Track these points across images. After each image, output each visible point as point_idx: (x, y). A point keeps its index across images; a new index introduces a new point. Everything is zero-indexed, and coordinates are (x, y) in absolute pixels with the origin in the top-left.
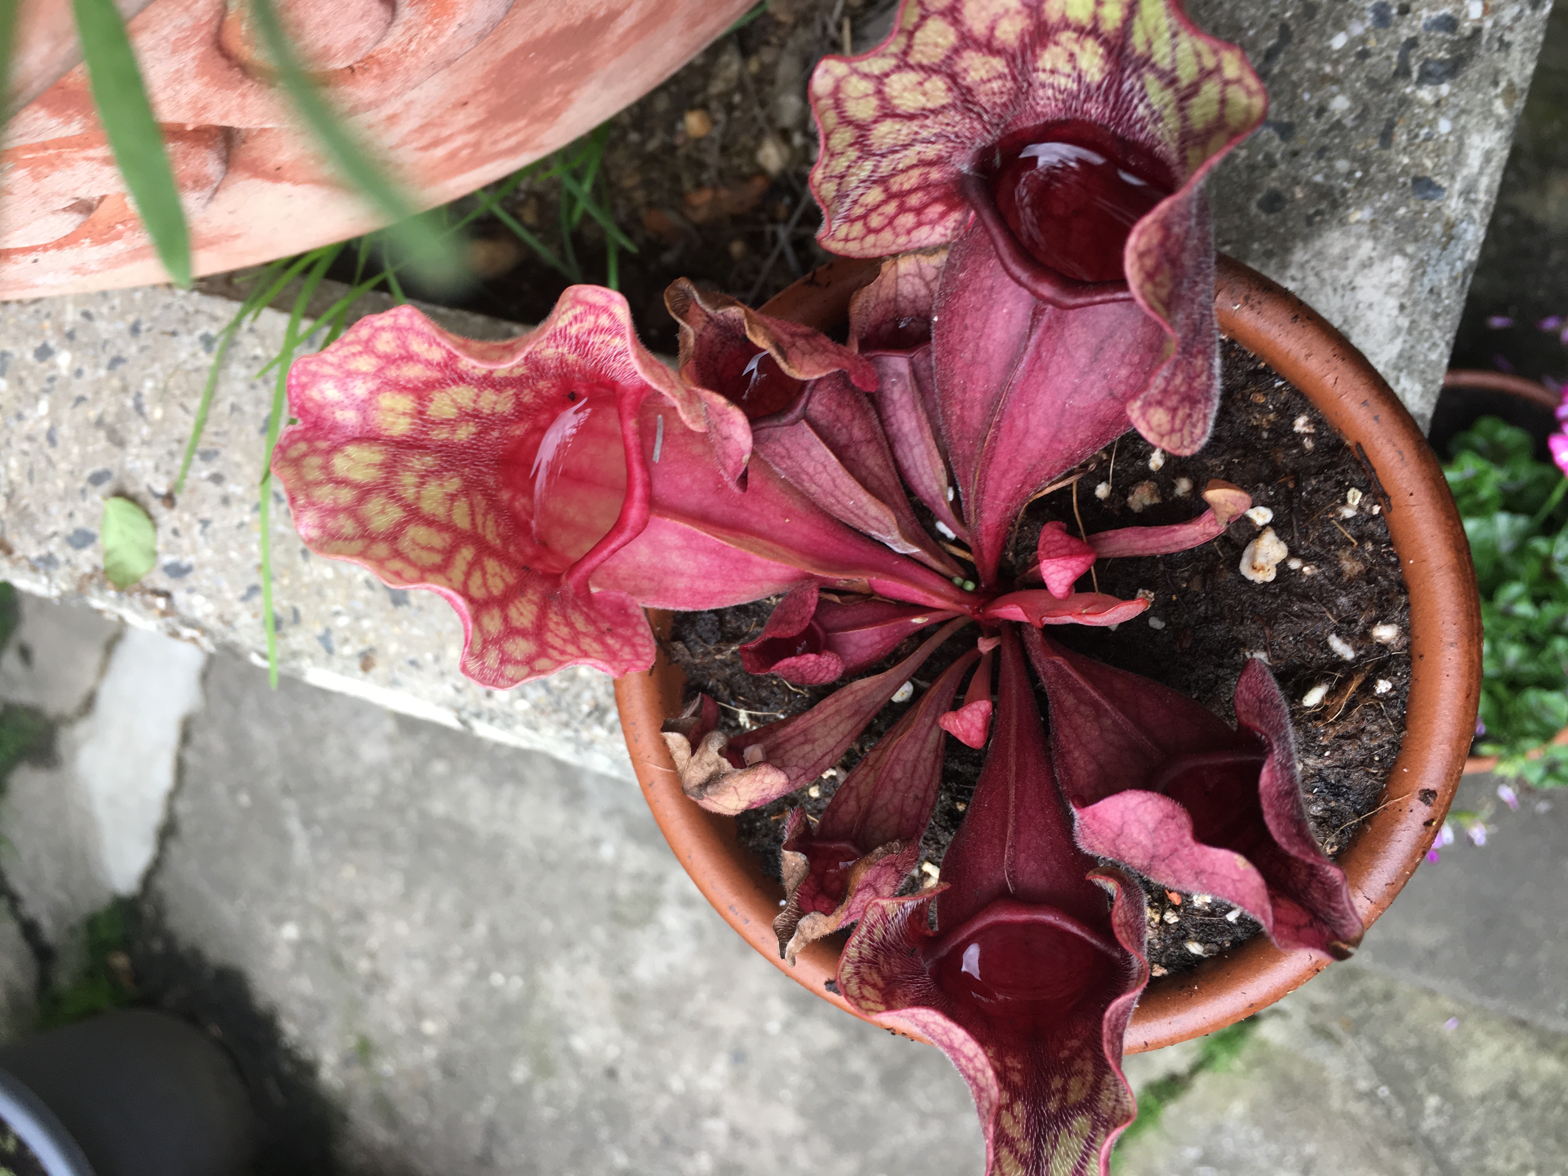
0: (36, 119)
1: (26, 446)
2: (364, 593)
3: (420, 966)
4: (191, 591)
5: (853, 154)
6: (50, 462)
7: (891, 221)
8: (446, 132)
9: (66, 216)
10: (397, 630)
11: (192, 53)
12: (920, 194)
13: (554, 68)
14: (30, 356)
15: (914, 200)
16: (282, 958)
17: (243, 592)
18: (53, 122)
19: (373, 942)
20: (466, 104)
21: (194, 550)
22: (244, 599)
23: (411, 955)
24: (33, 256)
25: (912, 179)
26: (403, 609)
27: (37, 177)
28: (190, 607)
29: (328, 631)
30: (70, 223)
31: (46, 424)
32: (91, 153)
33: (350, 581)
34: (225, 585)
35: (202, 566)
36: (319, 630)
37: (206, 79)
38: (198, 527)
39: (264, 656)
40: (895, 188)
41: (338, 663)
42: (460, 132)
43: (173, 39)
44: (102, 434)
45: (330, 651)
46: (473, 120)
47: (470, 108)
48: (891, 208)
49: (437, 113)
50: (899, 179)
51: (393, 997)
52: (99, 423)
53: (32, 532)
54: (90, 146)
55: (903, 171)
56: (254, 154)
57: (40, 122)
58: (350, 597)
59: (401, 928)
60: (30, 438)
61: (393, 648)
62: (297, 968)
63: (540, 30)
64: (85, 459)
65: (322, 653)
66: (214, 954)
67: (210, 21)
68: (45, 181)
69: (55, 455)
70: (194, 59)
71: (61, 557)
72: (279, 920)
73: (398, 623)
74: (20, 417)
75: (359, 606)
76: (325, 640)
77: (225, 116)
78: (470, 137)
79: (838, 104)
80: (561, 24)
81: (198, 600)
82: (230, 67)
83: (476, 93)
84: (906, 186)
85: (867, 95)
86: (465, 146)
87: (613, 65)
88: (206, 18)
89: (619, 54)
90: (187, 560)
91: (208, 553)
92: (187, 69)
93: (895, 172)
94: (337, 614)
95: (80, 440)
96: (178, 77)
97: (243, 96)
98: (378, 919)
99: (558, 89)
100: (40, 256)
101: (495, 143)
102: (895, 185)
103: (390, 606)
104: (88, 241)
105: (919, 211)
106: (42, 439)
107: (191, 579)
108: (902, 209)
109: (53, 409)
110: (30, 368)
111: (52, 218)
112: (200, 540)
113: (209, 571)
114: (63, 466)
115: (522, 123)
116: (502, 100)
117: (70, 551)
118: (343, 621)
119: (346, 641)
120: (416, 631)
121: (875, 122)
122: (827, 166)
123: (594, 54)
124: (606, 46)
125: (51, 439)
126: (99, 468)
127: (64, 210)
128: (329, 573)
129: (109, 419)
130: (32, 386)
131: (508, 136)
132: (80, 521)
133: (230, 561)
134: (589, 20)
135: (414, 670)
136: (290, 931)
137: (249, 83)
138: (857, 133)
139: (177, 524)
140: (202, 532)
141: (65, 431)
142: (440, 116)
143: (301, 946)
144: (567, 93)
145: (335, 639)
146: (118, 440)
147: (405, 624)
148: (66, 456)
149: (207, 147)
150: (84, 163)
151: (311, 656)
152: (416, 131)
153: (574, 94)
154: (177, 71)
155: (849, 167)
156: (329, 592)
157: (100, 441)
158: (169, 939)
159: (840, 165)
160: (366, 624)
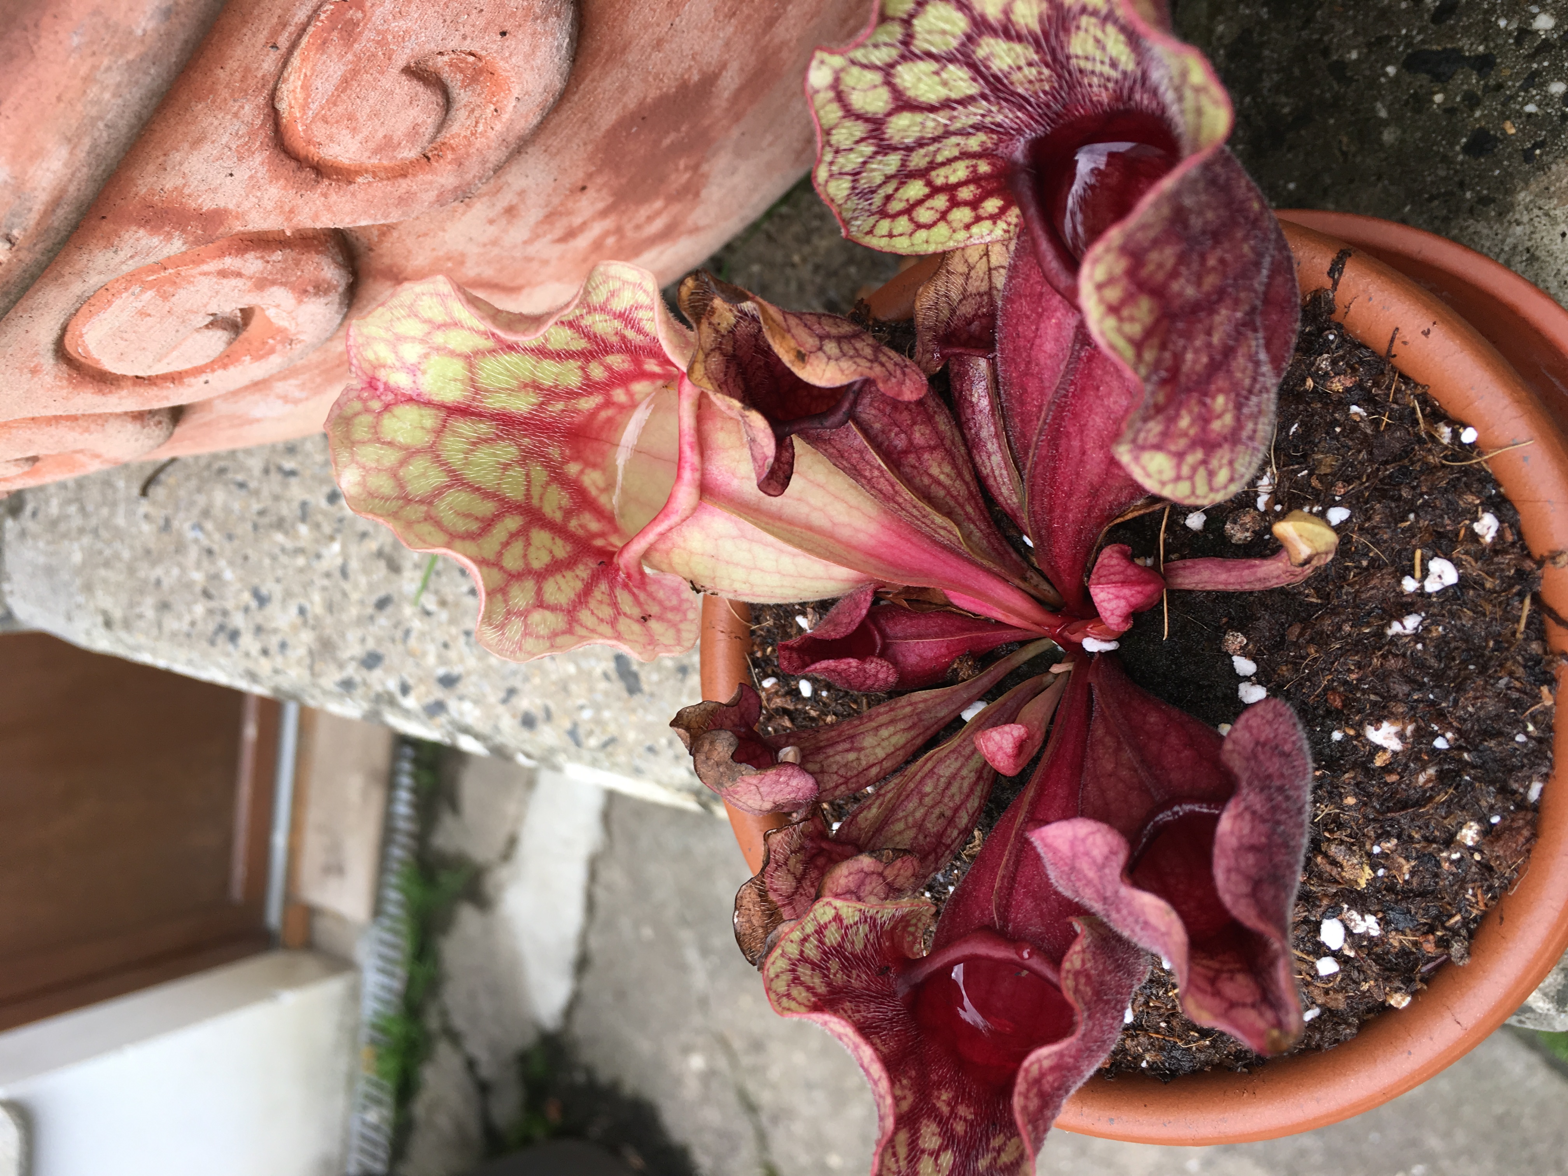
0: (138, 240)
1: (326, 582)
2: (603, 685)
3: (819, 1096)
4: (461, 698)
5: (867, 149)
6: (345, 594)
7: (943, 216)
8: (577, 221)
9: (210, 333)
10: (633, 718)
11: (258, 158)
12: (972, 187)
13: (667, 142)
14: (323, 503)
15: (965, 193)
16: (691, 1089)
17: (502, 695)
18: (155, 241)
19: (775, 1073)
20: (584, 188)
21: (462, 660)
22: (505, 701)
23: (809, 1086)
24: (204, 377)
25: (959, 172)
26: (637, 698)
27: (165, 297)
28: (461, 714)
29: (575, 725)
30: (218, 340)
31: (339, 561)
32: (205, 268)
33: (590, 674)
34: (487, 689)
35: (469, 673)
36: (567, 725)
37: (282, 182)
38: (462, 639)
39: (528, 756)
40: (939, 181)
41: (586, 754)
42: (593, 219)
43: (234, 147)
44: (382, 564)
45: (578, 744)
46: (600, 205)
47: (591, 193)
48: (941, 202)
49: (556, 201)
50: (942, 171)
51: (798, 1128)
52: (380, 554)
53: (335, 659)
54: (203, 262)
55: (943, 164)
56: (387, 261)
57: (143, 242)
58: (591, 690)
59: (799, 1058)
60: (328, 575)
61: (631, 736)
62: (705, 1099)
63: (631, 101)
64: (371, 587)
65: (573, 748)
66: (630, 1085)
67: (263, 125)
68: (173, 299)
69: (347, 586)
70: (262, 163)
71: (358, 678)
72: (687, 1050)
73: (633, 711)
74: (318, 556)
75: (599, 697)
76: (573, 733)
77: (316, 217)
78: (608, 223)
79: (840, 97)
80: (653, 94)
81: (467, 706)
82: (301, 168)
83: (590, 176)
84: (953, 180)
85: (875, 87)
86: (606, 234)
87: (735, 133)
88: (258, 122)
89: (737, 118)
90: (456, 670)
91: (472, 662)
92: (259, 175)
93: (933, 166)
94: (582, 708)
95: (366, 571)
96: (253, 184)
97: (325, 195)
98: (775, 1049)
99: (682, 164)
100: (209, 376)
101: (638, 227)
102: (940, 177)
103: (625, 694)
104: (248, 358)
105: (974, 204)
106: (337, 574)
107: (461, 688)
108: (954, 203)
109: (344, 546)
110: (325, 514)
111: (198, 336)
112: (465, 650)
113: (474, 678)
114: (355, 596)
115: (658, 204)
116: (624, 181)
117: (364, 672)
118: (587, 714)
119: (590, 733)
120: (650, 718)
121: (890, 114)
122: (831, 163)
123: (706, 122)
124: (717, 112)
125: (344, 572)
126: (381, 593)
127: (207, 327)
128: (571, 669)
129: (387, 549)
130: (327, 529)
131: (650, 219)
132: (371, 645)
133: (490, 667)
134: (684, 86)
135: (651, 757)
136: (697, 1062)
137: (326, 182)
138: (870, 126)
139: (447, 638)
140: (468, 643)
141: (354, 565)
142: (562, 204)
143: (708, 1076)
144: (696, 168)
145: (581, 732)
146: (394, 567)
147: (640, 712)
148: (356, 586)
149: (318, 252)
150: (203, 278)
151: (565, 751)
152: (542, 222)
153: (705, 168)
154: (251, 177)
155: (865, 163)
156: (574, 688)
157: (381, 570)
158: (589, 1071)
159: (852, 161)
160: (607, 714)
